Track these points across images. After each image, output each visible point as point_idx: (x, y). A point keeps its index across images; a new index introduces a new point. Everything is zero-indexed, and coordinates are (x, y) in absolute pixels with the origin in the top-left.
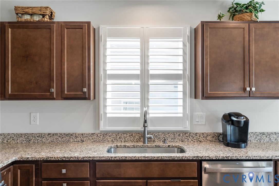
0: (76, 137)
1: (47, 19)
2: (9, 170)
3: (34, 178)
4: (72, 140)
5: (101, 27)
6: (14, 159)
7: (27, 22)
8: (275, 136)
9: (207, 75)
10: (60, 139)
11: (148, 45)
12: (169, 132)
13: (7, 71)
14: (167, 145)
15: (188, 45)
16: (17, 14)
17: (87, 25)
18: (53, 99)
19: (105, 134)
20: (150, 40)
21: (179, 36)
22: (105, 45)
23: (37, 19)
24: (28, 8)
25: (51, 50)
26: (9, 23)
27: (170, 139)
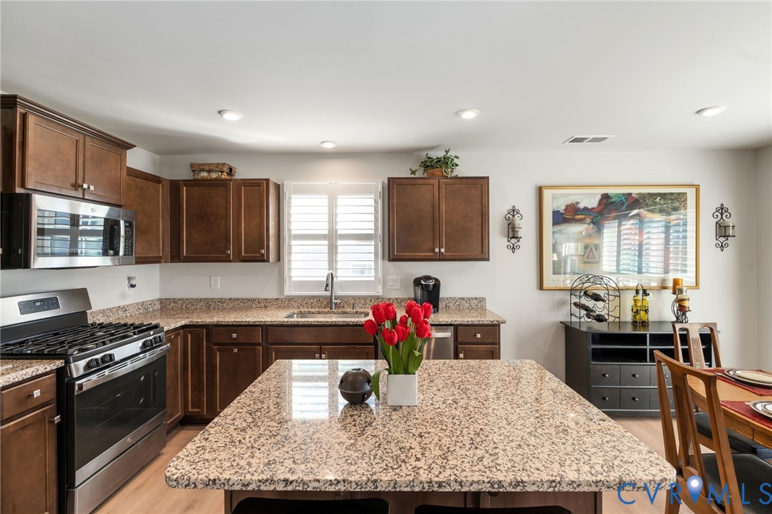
0: (259, 302)
1: (225, 176)
2: (179, 334)
3: (205, 343)
4: (254, 306)
5: (285, 183)
6: (183, 322)
7: (203, 180)
8: (475, 302)
9: (393, 235)
10: (242, 304)
11: (336, 203)
12: (359, 298)
13: (181, 232)
14: (355, 311)
15: (380, 202)
16: (193, 171)
17: (265, 182)
18: (230, 261)
19: (291, 299)
20: (338, 197)
21: (370, 193)
22: (289, 203)
23: (214, 177)
24: (204, 165)
25: (227, 209)
26: (184, 181)
27: (360, 305)
